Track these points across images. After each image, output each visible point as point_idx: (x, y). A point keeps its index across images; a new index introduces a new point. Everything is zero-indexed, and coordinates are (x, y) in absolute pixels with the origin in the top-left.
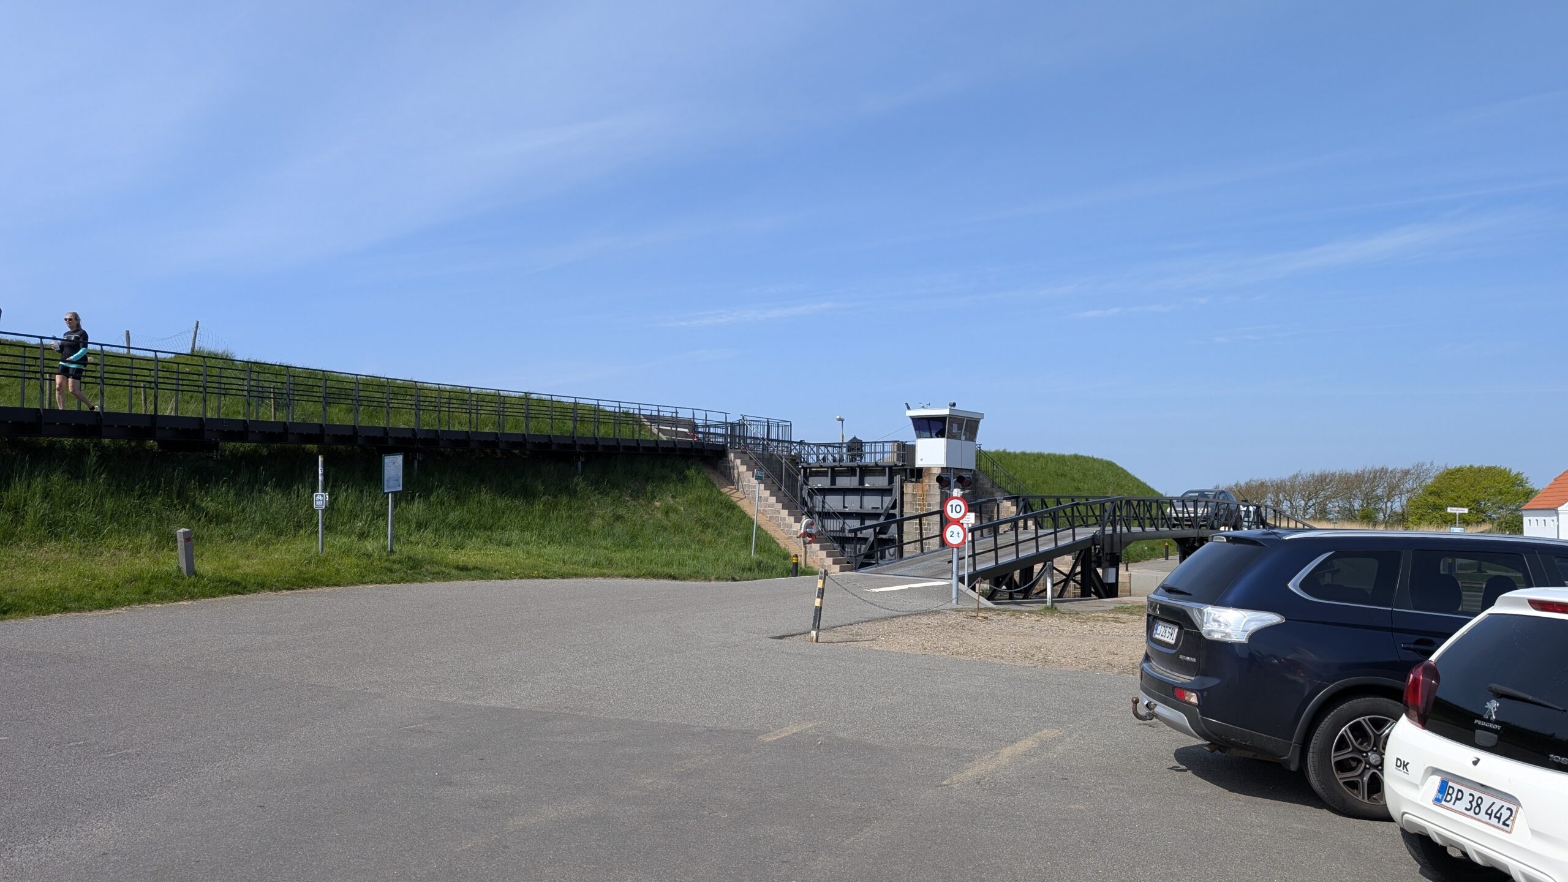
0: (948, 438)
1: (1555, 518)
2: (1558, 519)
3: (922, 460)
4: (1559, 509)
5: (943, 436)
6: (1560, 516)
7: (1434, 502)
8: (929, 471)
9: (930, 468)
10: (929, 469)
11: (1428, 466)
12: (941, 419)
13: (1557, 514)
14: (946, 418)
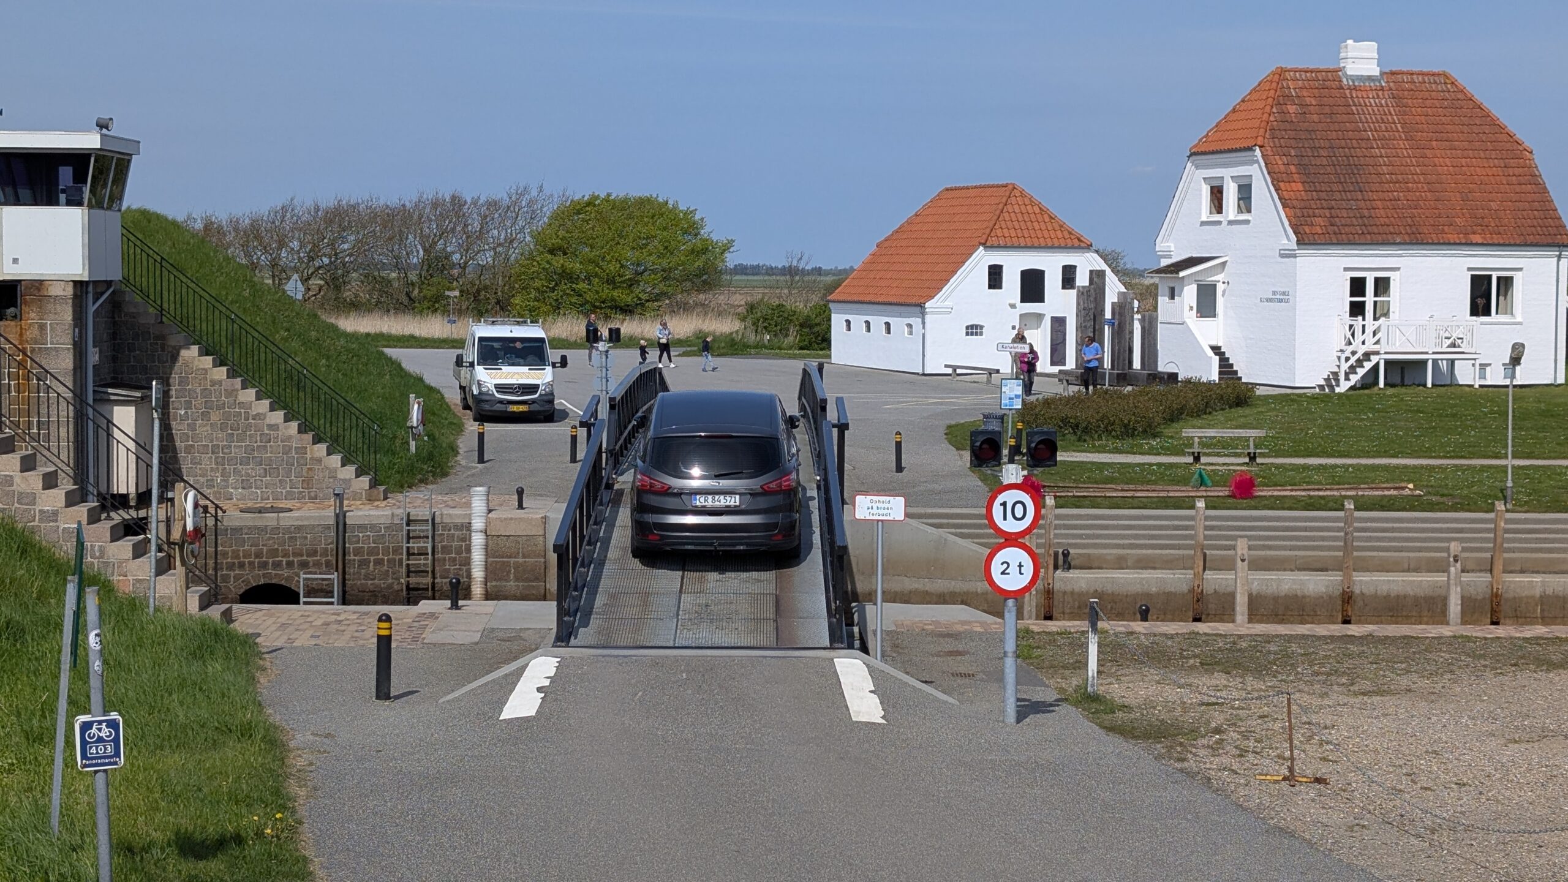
0: (90, 206)
1: (916, 322)
2: (924, 323)
3: (15, 261)
4: (927, 305)
5: (79, 204)
6: (927, 317)
7: (563, 266)
8: (39, 290)
9: (41, 282)
10: (38, 285)
11: (534, 193)
12: (78, 160)
13: (923, 314)
14: (89, 155)
